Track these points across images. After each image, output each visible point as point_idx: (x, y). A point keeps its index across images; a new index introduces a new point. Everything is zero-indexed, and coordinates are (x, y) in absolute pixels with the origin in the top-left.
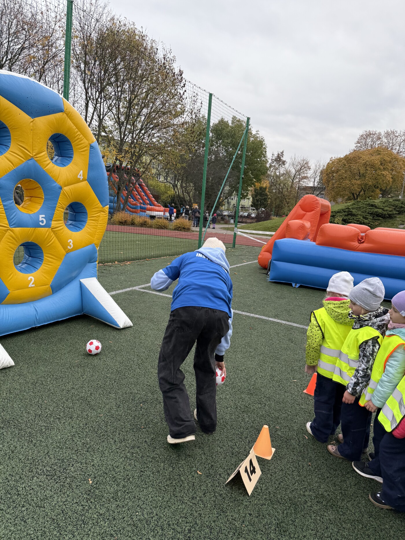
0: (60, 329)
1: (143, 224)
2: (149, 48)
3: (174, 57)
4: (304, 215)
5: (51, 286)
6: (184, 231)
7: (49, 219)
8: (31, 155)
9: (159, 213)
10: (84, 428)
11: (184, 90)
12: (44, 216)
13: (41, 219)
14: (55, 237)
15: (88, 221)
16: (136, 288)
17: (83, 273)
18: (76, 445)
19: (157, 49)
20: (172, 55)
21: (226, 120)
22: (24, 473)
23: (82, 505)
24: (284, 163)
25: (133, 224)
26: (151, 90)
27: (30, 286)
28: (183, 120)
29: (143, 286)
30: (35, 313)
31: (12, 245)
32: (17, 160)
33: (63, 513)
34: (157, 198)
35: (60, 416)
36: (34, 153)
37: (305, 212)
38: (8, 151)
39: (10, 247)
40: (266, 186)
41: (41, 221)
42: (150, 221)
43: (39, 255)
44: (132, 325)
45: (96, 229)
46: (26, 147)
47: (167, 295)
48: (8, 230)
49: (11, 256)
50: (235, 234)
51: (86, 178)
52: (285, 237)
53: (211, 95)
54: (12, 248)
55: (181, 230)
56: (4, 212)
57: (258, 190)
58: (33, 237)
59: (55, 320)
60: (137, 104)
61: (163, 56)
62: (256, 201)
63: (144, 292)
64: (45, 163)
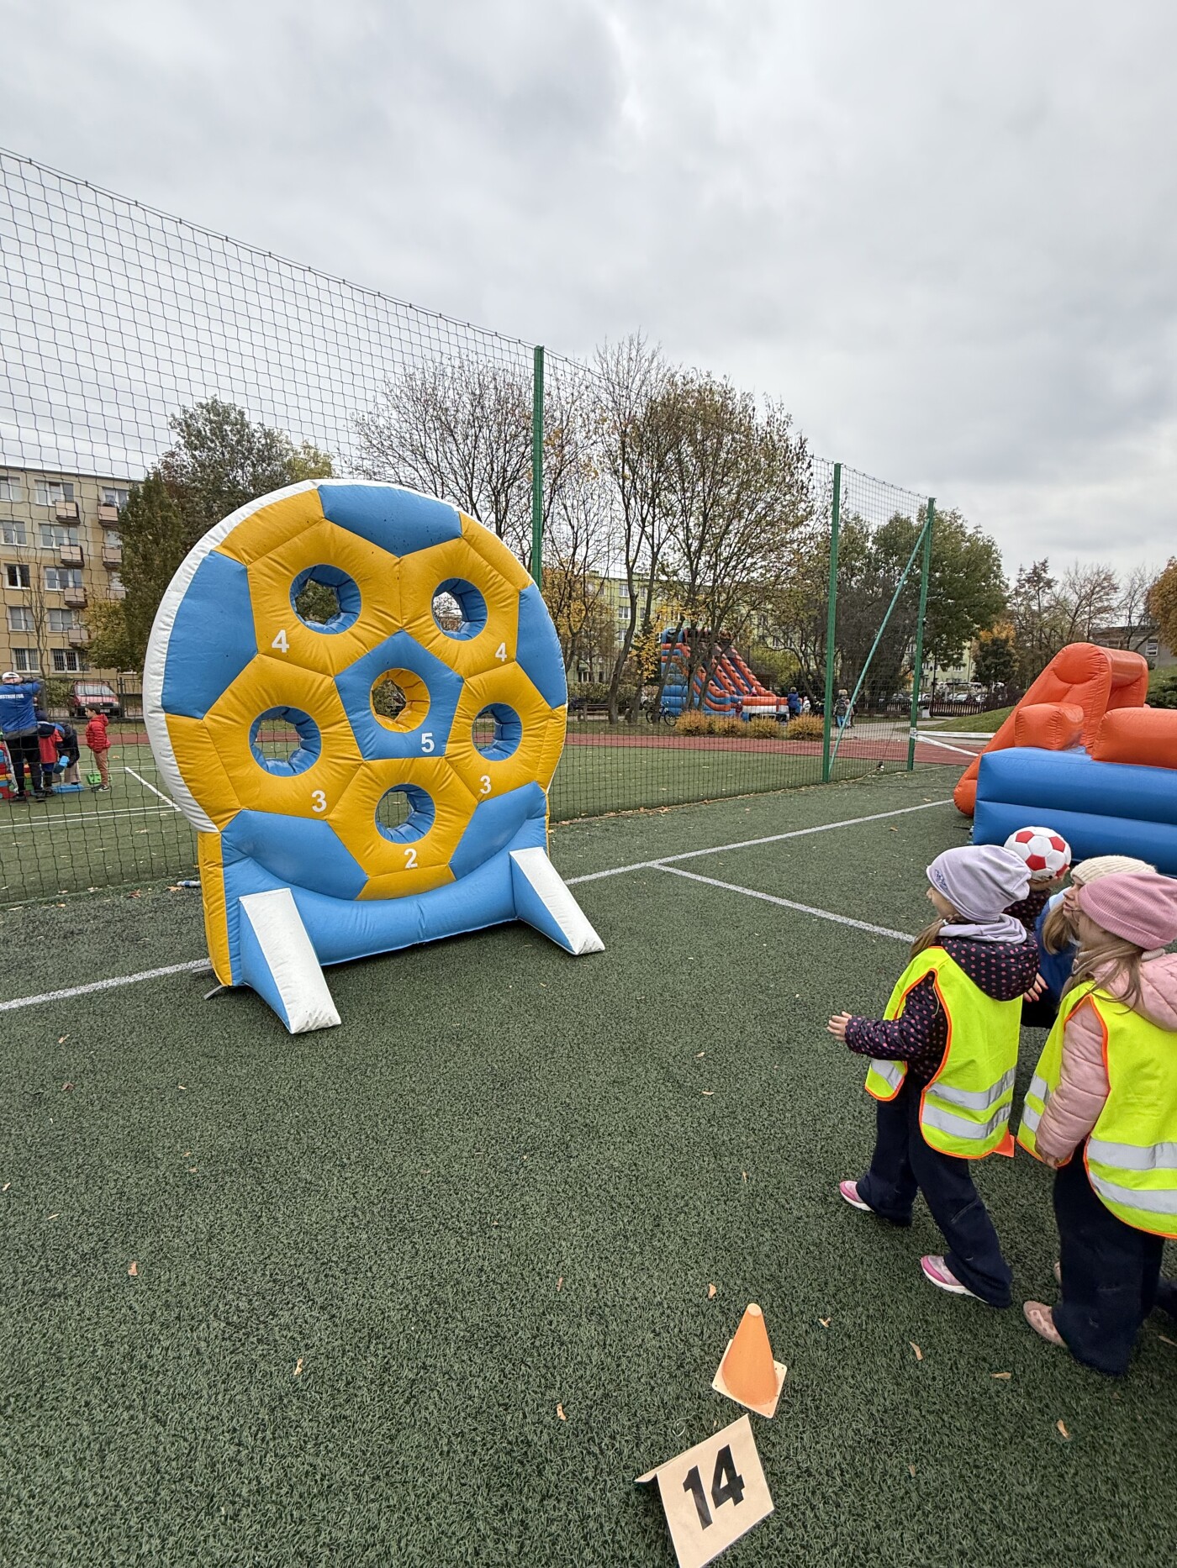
0: (468, 948)
1: (730, 732)
2: (739, 409)
3: (789, 417)
4: (1067, 691)
5: (451, 866)
6: (811, 740)
7: (441, 740)
8: (400, 625)
9: (766, 707)
10: (376, 1201)
11: (808, 474)
12: (430, 735)
13: (424, 741)
14: (454, 773)
15: (522, 738)
16: (655, 864)
17: (517, 839)
18: (333, 1248)
19: (754, 409)
20: (785, 413)
21: (904, 517)
22: (192, 1304)
23: (239, 1444)
24: (1049, 584)
25: (711, 732)
26: (745, 485)
27: (407, 866)
28: (809, 529)
29: (670, 859)
30: (419, 916)
31: (368, 792)
32: (372, 636)
33: (188, 1455)
34: (765, 680)
35: (349, 1159)
36: (405, 621)
37: (1067, 685)
38: (357, 623)
39: (366, 796)
40: (1007, 636)
41: (424, 746)
42: (744, 725)
43: (428, 807)
44: (603, 948)
45: (539, 752)
46: (388, 612)
47: (710, 881)
48: (360, 765)
49: (368, 812)
50: (912, 741)
51: (514, 656)
52: (1013, 746)
53: (838, 467)
54: (370, 798)
55: (803, 739)
56: (352, 733)
57: (987, 645)
58: (411, 774)
59: (459, 930)
60: (721, 516)
61: (766, 420)
62: (983, 669)
63: (664, 873)
64: (426, 636)
